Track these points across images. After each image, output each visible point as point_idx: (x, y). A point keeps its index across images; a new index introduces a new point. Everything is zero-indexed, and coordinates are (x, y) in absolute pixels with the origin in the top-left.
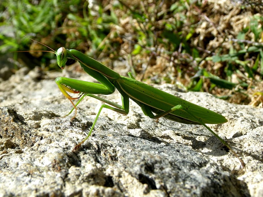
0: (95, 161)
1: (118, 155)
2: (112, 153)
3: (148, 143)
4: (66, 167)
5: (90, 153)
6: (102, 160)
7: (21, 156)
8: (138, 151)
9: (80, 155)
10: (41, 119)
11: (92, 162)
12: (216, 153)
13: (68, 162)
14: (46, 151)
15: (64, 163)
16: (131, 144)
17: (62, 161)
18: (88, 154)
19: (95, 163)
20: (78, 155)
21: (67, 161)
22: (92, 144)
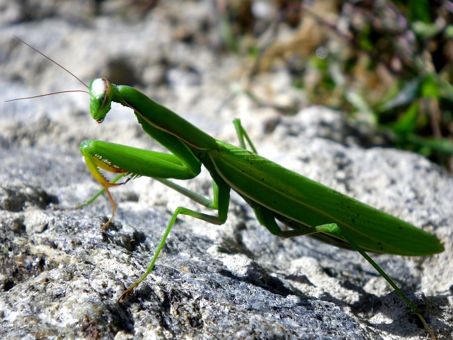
0: (161, 325)
1: (204, 317)
2: (191, 311)
3: (260, 295)
4: (109, 333)
5: (151, 307)
6: (173, 325)
7: (7, 298)
8: (242, 313)
9: (131, 310)
10: (23, 208)
11: (155, 326)
12: (397, 327)
13: (111, 322)
14: (65, 296)
15: (104, 325)
16: (226, 294)
17: (102, 320)
18: (147, 310)
19: (160, 329)
20: (128, 310)
21: (109, 322)
22: (152, 288)
